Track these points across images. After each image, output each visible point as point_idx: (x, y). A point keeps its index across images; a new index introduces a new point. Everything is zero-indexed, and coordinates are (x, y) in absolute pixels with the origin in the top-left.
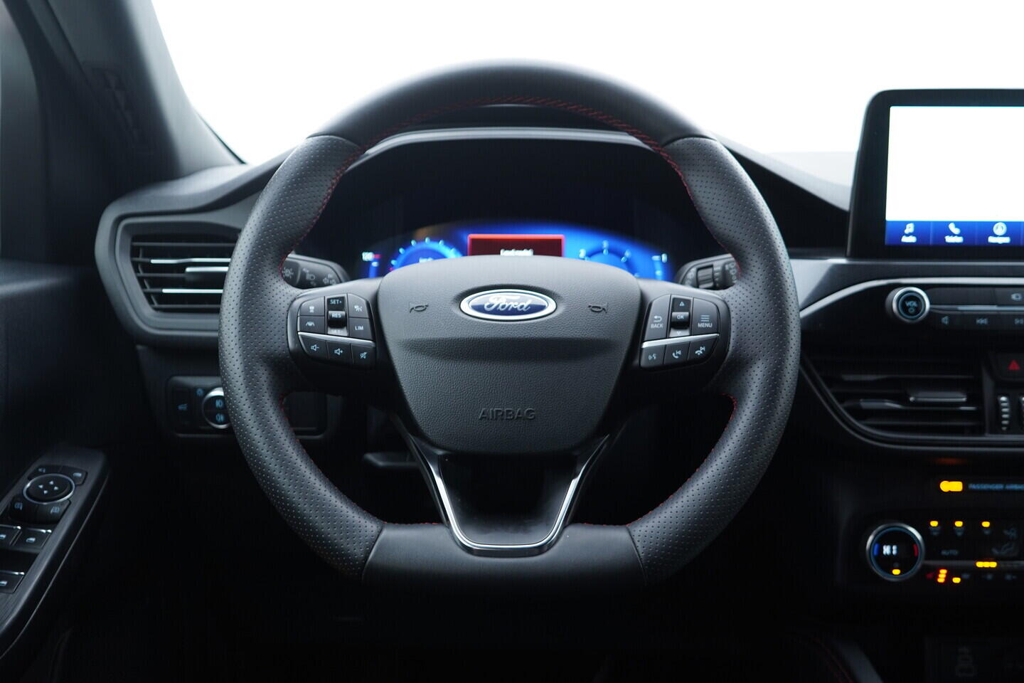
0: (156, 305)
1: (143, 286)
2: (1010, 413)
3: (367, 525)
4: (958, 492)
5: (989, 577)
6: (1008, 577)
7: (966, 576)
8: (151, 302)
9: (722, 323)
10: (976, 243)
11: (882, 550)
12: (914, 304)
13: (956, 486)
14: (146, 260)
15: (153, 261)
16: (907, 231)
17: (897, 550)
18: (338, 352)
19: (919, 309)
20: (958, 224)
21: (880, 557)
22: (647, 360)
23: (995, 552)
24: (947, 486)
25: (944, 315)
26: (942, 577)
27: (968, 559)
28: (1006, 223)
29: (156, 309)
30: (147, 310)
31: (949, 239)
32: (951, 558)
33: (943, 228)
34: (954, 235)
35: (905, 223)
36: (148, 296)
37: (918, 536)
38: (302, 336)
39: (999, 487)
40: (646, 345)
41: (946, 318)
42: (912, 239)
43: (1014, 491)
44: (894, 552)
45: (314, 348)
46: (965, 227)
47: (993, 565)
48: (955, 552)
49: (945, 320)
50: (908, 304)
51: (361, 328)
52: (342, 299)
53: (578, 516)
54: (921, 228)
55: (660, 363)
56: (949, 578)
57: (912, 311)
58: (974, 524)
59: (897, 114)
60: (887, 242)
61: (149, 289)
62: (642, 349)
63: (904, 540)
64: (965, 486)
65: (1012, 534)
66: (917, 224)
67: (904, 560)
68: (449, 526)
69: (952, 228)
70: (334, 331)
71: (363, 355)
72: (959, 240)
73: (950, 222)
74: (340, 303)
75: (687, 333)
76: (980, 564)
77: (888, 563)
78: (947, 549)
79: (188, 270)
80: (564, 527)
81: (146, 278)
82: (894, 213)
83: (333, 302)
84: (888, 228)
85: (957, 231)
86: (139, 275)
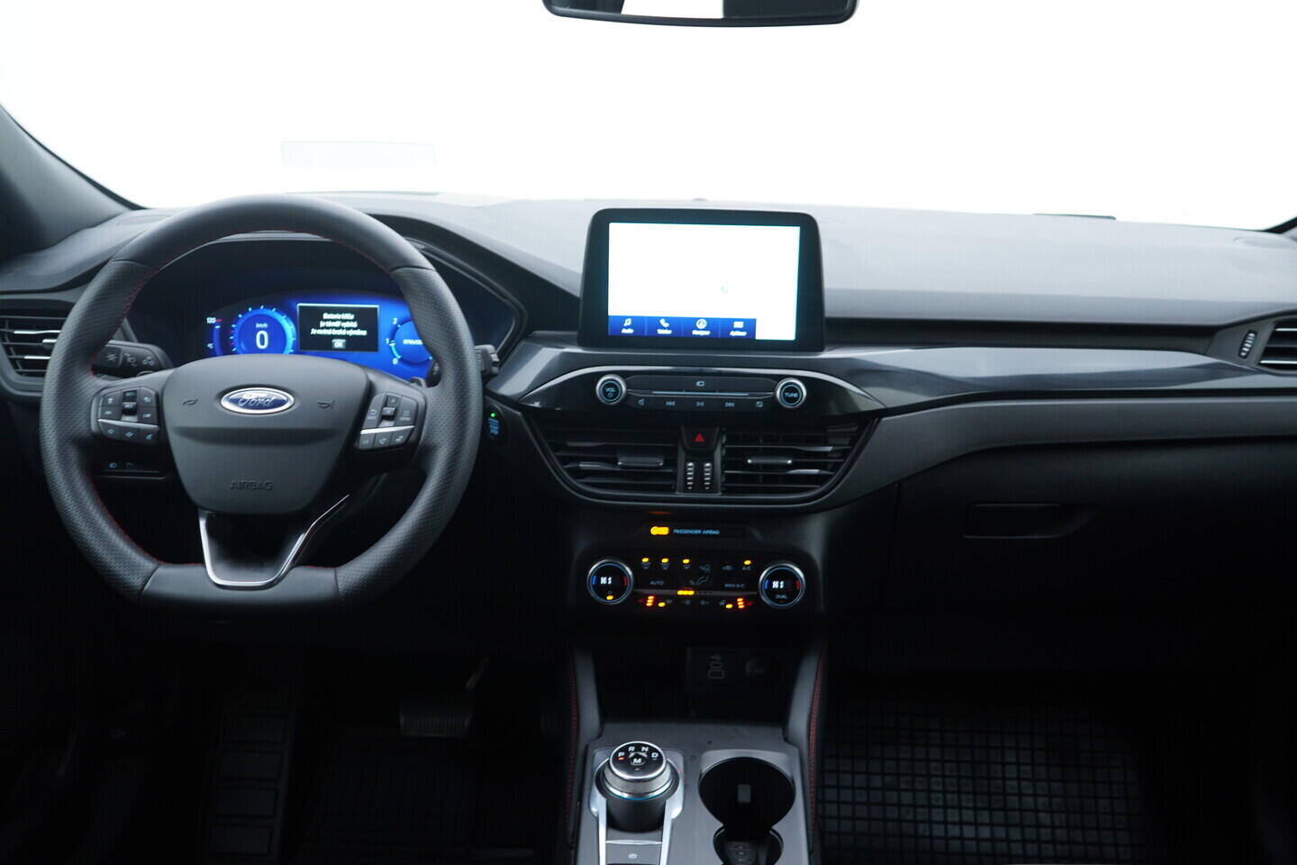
0: (21, 370)
1: (9, 353)
2: (695, 476)
3: (147, 564)
4: (664, 536)
5: (688, 602)
6: (703, 603)
7: (669, 601)
8: (16, 367)
9: (419, 417)
10: (683, 335)
11: (600, 581)
12: (613, 390)
13: (664, 531)
14: (10, 331)
15: (17, 332)
16: (625, 325)
17: (612, 580)
18: (129, 434)
19: (616, 394)
20: (667, 320)
21: (598, 586)
22: (364, 443)
23: (692, 583)
24: (655, 531)
25: (642, 398)
26: (650, 602)
27: (672, 589)
28: (706, 319)
29: (21, 373)
30: (13, 375)
31: (660, 332)
32: (658, 587)
33: (655, 322)
34: (665, 328)
35: (623, 319)
36: (13, 361)
37: (630, 573)
38: (103, 423)
39: (697, 532)
40: (363, 432)
41: (642, 400)
42: (630, 331)
43: (708, 535)
44: (610, 582)
45: (111, 432)
46: (673, 322)
47: (691, 593)
48: (662, 583)
49: (641, 402)
50: (608, 390)
51: (148, 416)
52: (135, 391)
53: (304, 560)
54: (637, 322)
55: (370, 447)
56: (656, 602)
57: (610, 395)
58: (675, 561)
59: (616, 229)
60: (609, 334)
61: (14, 356)
62: (360, 435)
63: (618, 574)
64: (671, 531)
65: (706, 569)
66: (634, 319)
67: (617, 589)
68: (205, 567)
69: (662, 322)
70: (127, 418)
71: (149, 437)
72: (669, 332)
73: (661, 318)
74: (133, 396)
75: (392, 423)
76: (680, 593)
77: (604, 591)
78: (655, 581)
79: (45, 341)
80: (291, 568)
81: (12, 346)
82: (614, 310)
83: (128, 394)
84: (610, 320)
85: (666, 325)
86: (5, 343)
